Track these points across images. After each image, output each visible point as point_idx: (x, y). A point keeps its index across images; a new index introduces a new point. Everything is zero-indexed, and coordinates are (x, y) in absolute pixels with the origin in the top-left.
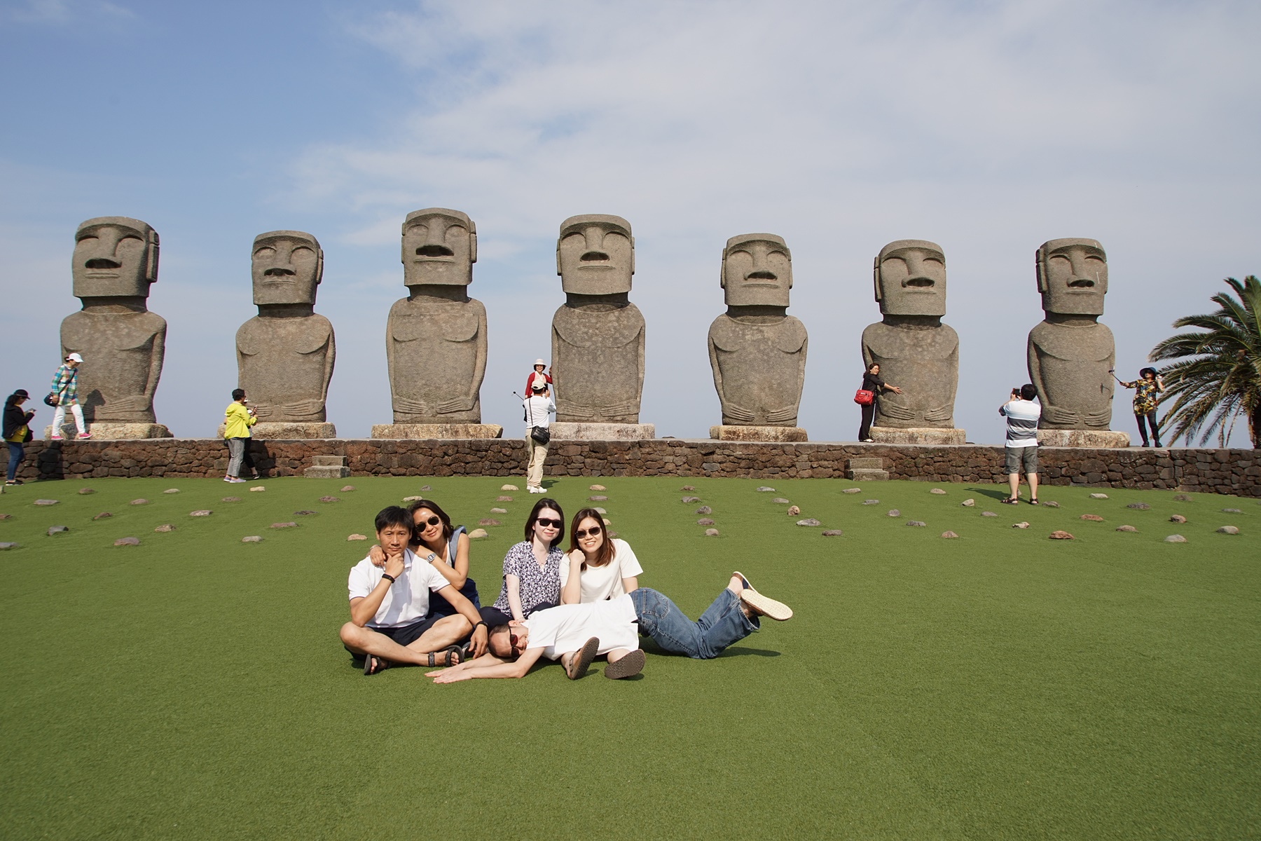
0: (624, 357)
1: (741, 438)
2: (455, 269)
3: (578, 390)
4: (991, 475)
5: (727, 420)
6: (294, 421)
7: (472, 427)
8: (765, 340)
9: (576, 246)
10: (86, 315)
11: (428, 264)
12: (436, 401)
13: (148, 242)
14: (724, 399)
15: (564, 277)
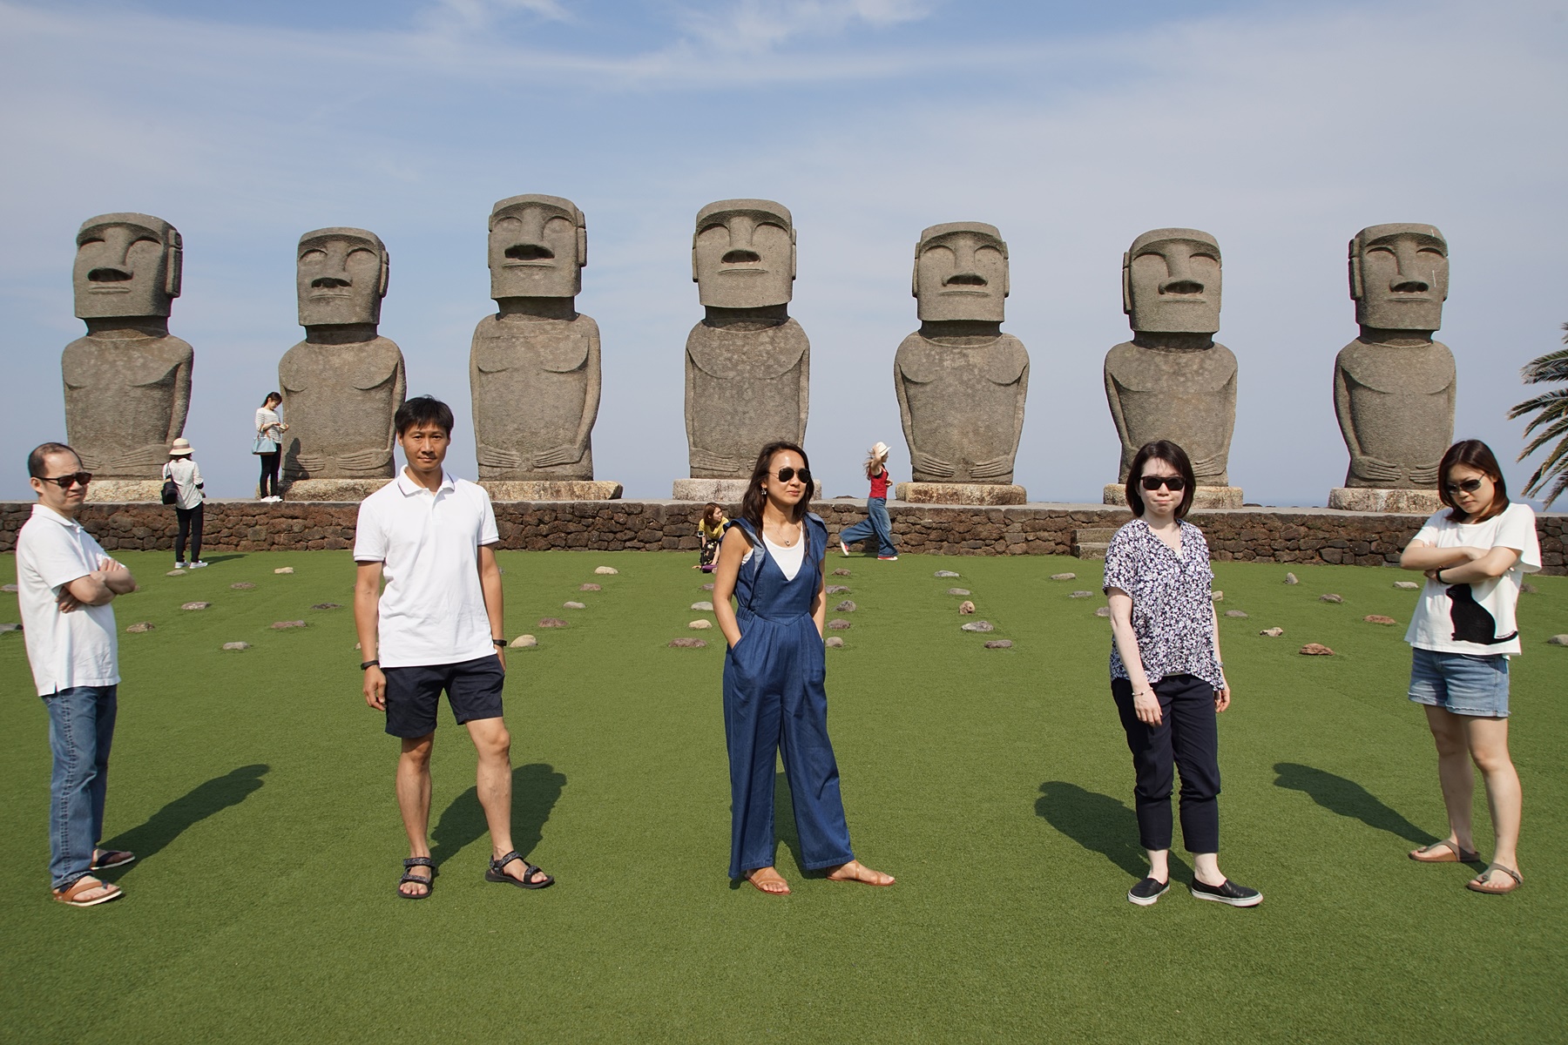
0: (779, 392)
1: (934, 499)
2: (556, 276)
3: (718, 437)
4: (1272, 551)
5: (918, 475)
6: (352, 477)
7: (578, 485)
8: (969, 367)
9: (718, 242)
10: (92, 341)
11: (521, 270)
12: (532, 451)
13: (167, 245)
14: (913, 447)
15: (702, 284)
